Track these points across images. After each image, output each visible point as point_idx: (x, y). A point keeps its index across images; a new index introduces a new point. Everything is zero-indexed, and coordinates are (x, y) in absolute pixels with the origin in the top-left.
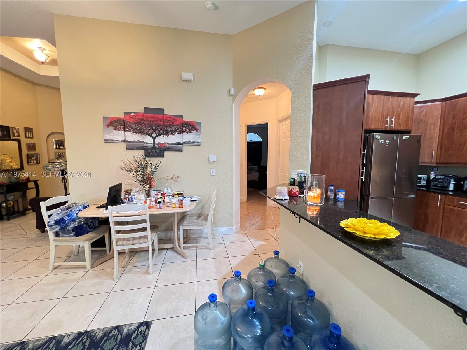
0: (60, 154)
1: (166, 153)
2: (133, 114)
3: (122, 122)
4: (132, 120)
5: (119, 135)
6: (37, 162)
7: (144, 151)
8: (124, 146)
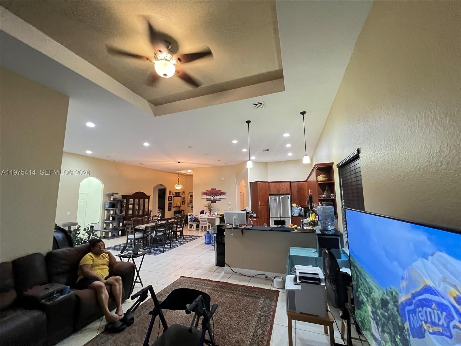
0: (191, 200)
1: (216, 202)
2: (208, 191)
3: (206, 193)
5: (205, 197)
6: (185, 204)
7: (210, 201)
8: (206, 200)
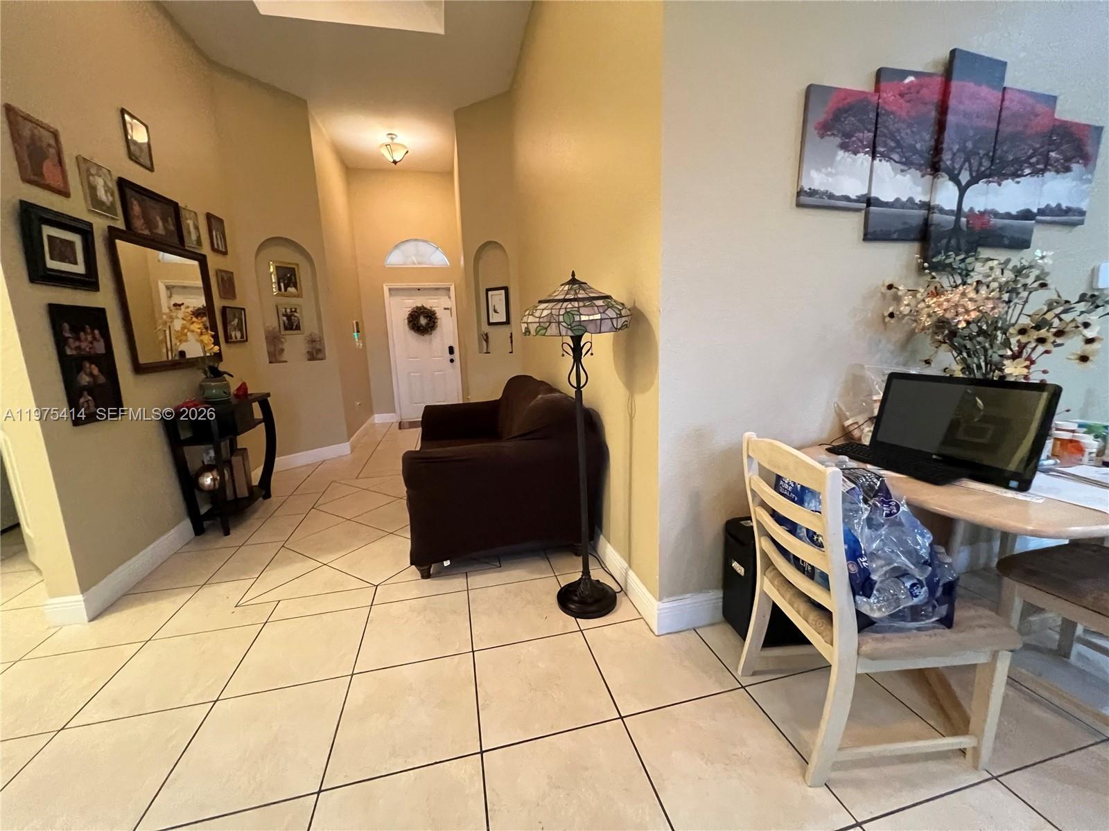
0: (288, 311)
2: (910, 79)
3: (872, 115)
4: (904, 104)
6: (242, 337)
